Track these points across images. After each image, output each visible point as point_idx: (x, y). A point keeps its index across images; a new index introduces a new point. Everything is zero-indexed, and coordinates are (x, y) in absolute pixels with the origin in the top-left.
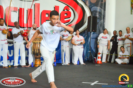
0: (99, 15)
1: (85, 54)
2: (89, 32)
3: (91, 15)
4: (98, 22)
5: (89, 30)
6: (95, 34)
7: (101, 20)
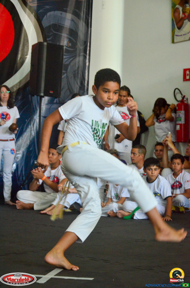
0: (70, 41)
1: (22, 171)
2: (35, 96)
3: (42, 41)
4: (68, 65)
5: (36, 92)
6: (56, 103)
7: (75, 57)
